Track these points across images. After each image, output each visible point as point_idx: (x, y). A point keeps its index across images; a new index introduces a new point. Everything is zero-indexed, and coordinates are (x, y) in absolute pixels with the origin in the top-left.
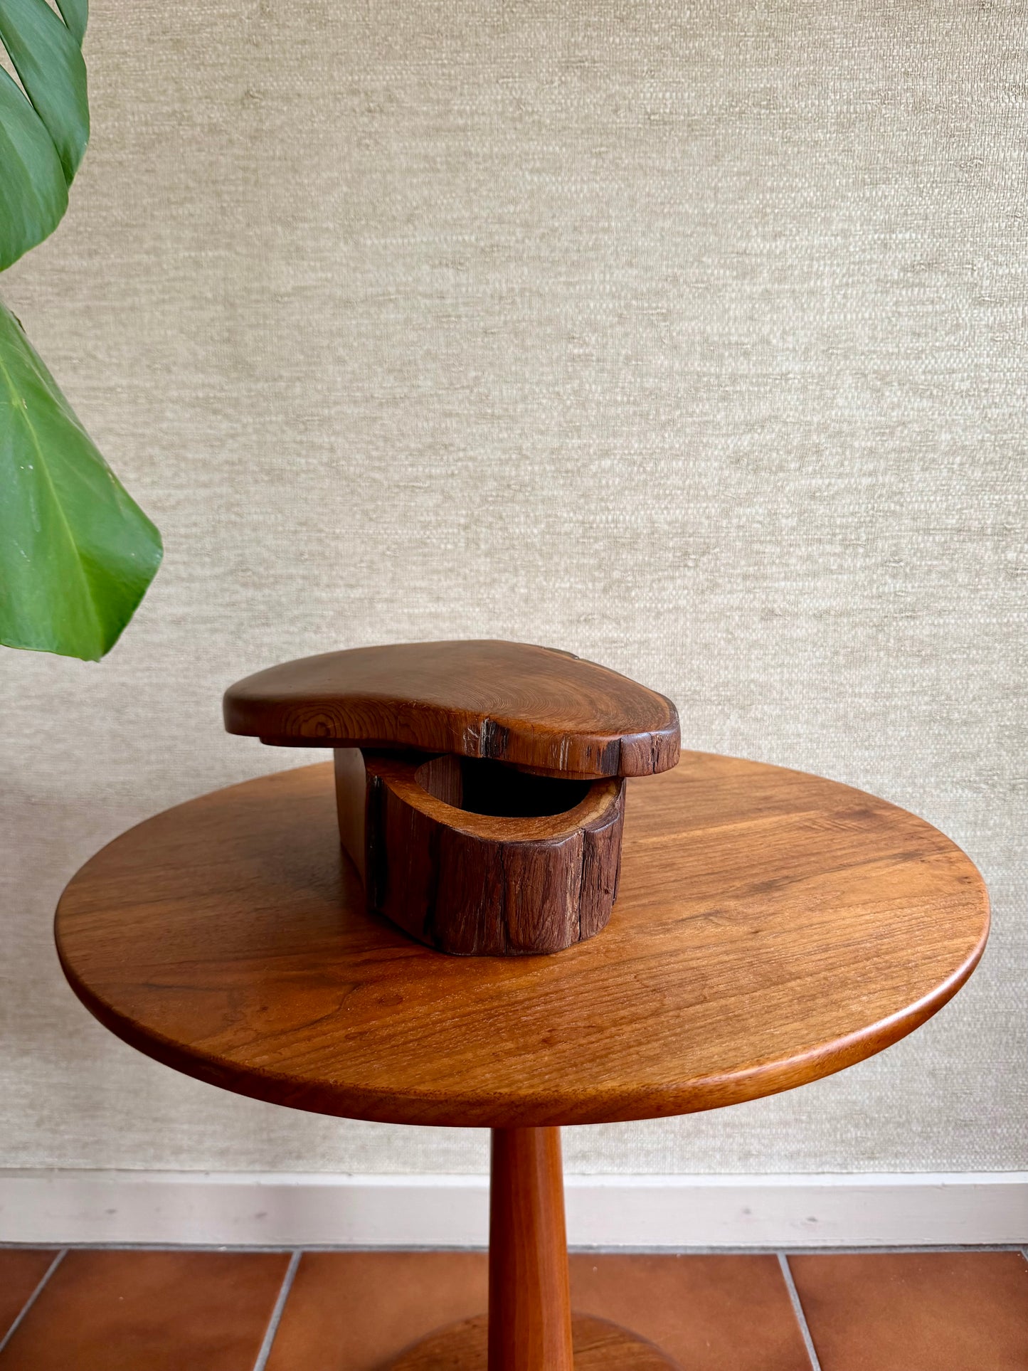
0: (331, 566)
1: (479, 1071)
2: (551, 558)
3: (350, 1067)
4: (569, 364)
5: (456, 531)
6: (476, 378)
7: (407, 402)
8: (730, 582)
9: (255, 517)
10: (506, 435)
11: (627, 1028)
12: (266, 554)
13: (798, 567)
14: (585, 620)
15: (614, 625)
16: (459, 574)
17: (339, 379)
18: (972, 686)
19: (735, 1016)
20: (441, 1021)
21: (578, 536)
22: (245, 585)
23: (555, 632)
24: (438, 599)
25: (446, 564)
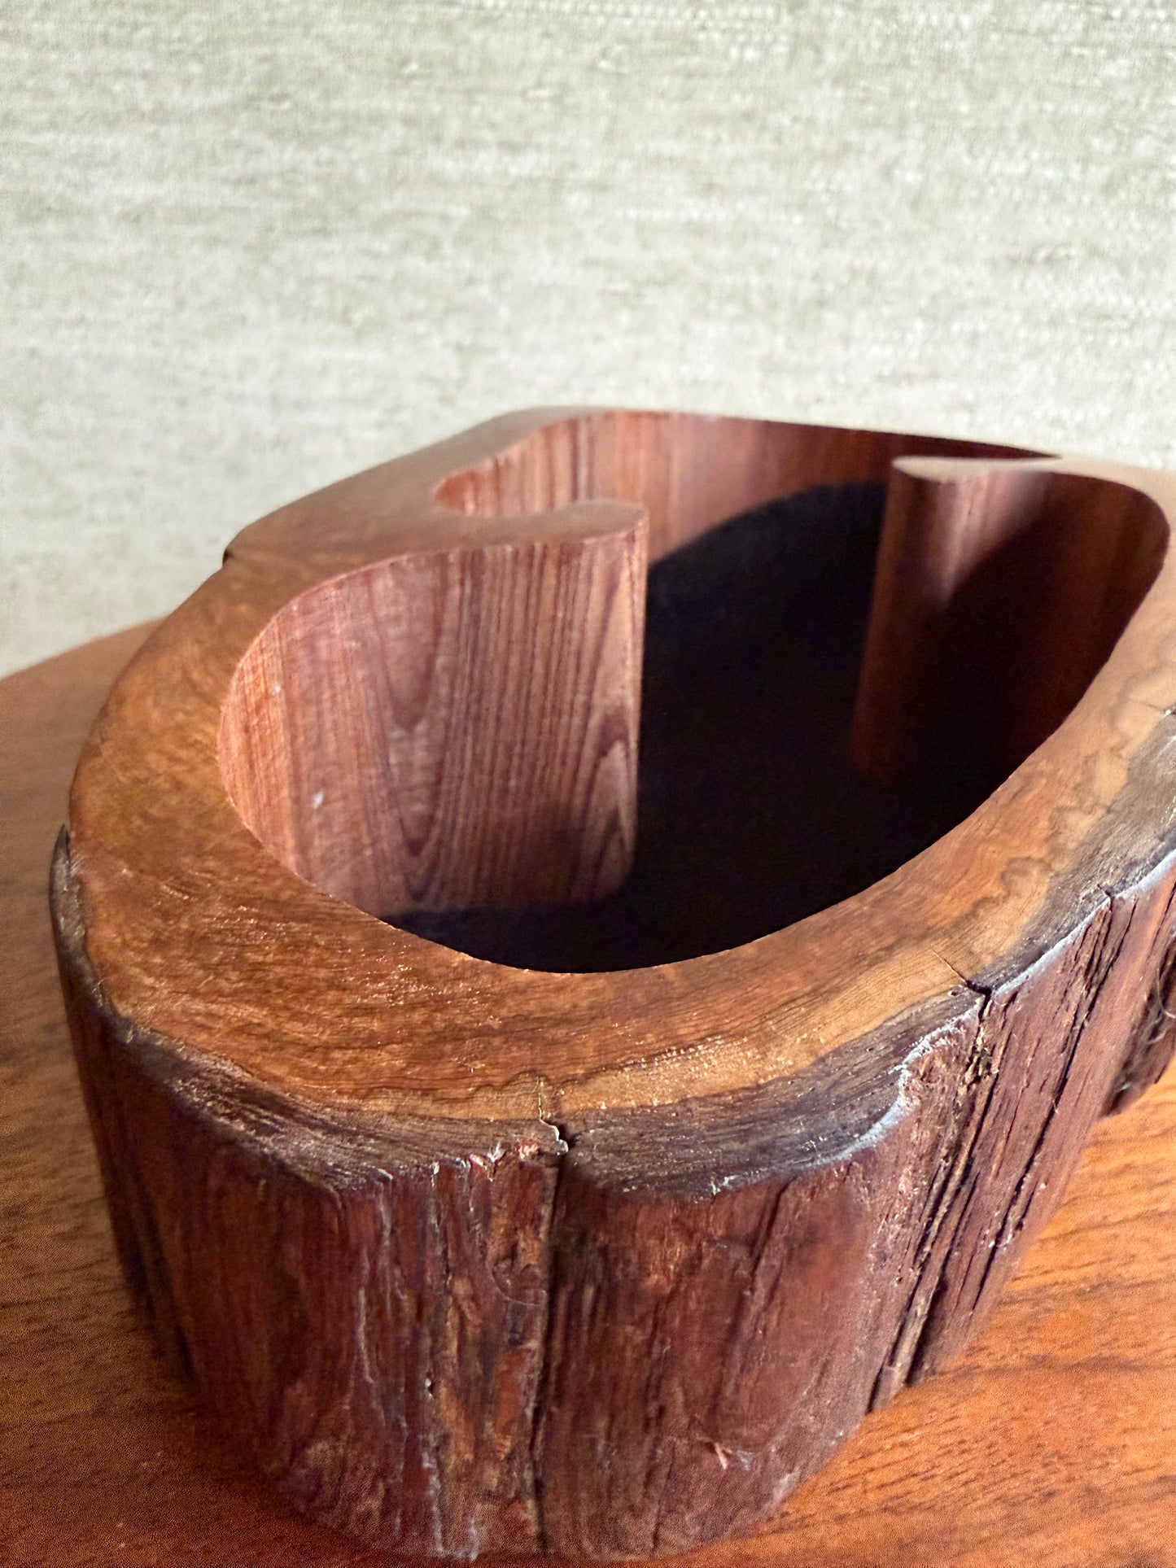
0: (470, 94)
2: (991, 96)
5: (770, 11)
12: (324, 60)
14: (1049, 259)
15: (1115, 274)
16: (763, 128)
21: (1070, 38)
22: (276, 134)
23: (970, 284)
24: (709, 188)
25: (737, 98)
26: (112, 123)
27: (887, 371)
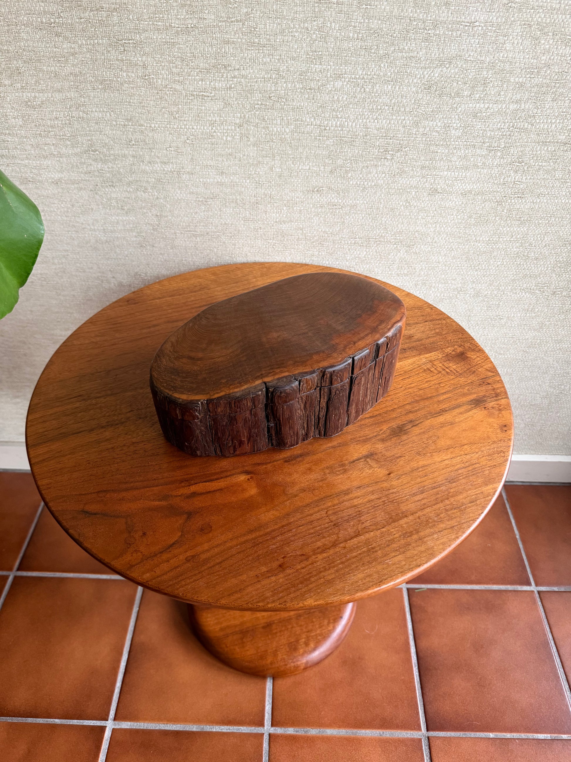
0: (150, 149)
1: (250, 589)
3: (188, 584)
4: (316, 5)
5: (233, 128)
6: (247, 14)
7: (197, 31)
8: (412, 170)
9: (96, 114)
10: (268, 60)
11: (320, 557)
12: (106, 140)
13: (457, 163)
14: (317, 191)
15: (336, 194)
16: (235, 157)
17: (145, 10)
18: (546, 239)
19: (373, 548)
20: (231, 547)
21: (316, 134)
22: (95, 160)
23: (297, 197)
24: (222, 173)
26: (45, 157)
27: (278, 220)
